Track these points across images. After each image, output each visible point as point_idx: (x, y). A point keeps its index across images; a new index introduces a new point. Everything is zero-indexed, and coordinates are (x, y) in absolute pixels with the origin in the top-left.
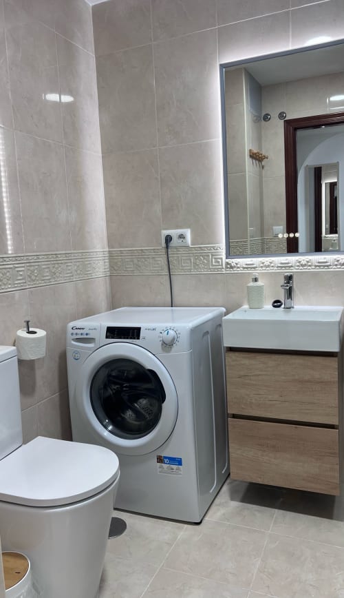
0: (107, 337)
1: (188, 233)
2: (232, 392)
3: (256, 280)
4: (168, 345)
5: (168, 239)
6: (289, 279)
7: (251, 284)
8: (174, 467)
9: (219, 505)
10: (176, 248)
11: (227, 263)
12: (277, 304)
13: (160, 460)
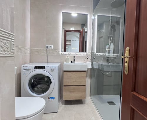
0: (35, 69)
1: (52, 46)
2: (65, 80)
3: (68, 57)
4: (52, 70)
5: (47, 47)
6: (75, 57)
7: (67, 58)
8: (52, 100)
9: (60, 107)
10: (49, 49)
11: (61, 53)
12: (72, 62)
13: (49, 98)
